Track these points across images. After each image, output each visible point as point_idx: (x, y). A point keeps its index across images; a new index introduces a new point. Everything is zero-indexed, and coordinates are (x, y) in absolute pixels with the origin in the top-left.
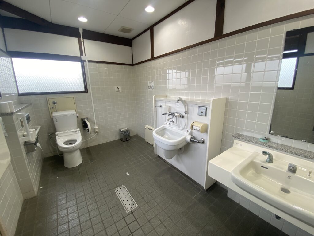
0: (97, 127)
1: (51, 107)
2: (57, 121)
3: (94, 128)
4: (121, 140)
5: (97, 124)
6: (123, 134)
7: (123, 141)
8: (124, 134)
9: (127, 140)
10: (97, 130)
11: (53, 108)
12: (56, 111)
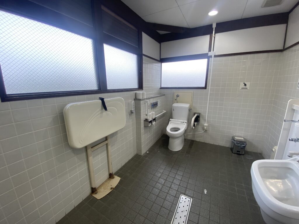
0: (207, 125)
1: (176, 98)
2: (174, 110)
3: (204, 126)
4: (231, 149)
5: (207, 122)
6: (234, 143)
7: (233, 153)
8: (236, 144)
9: (238, 154)
10: (205, 128)
11: (176, 100)
12: (177, 103)
